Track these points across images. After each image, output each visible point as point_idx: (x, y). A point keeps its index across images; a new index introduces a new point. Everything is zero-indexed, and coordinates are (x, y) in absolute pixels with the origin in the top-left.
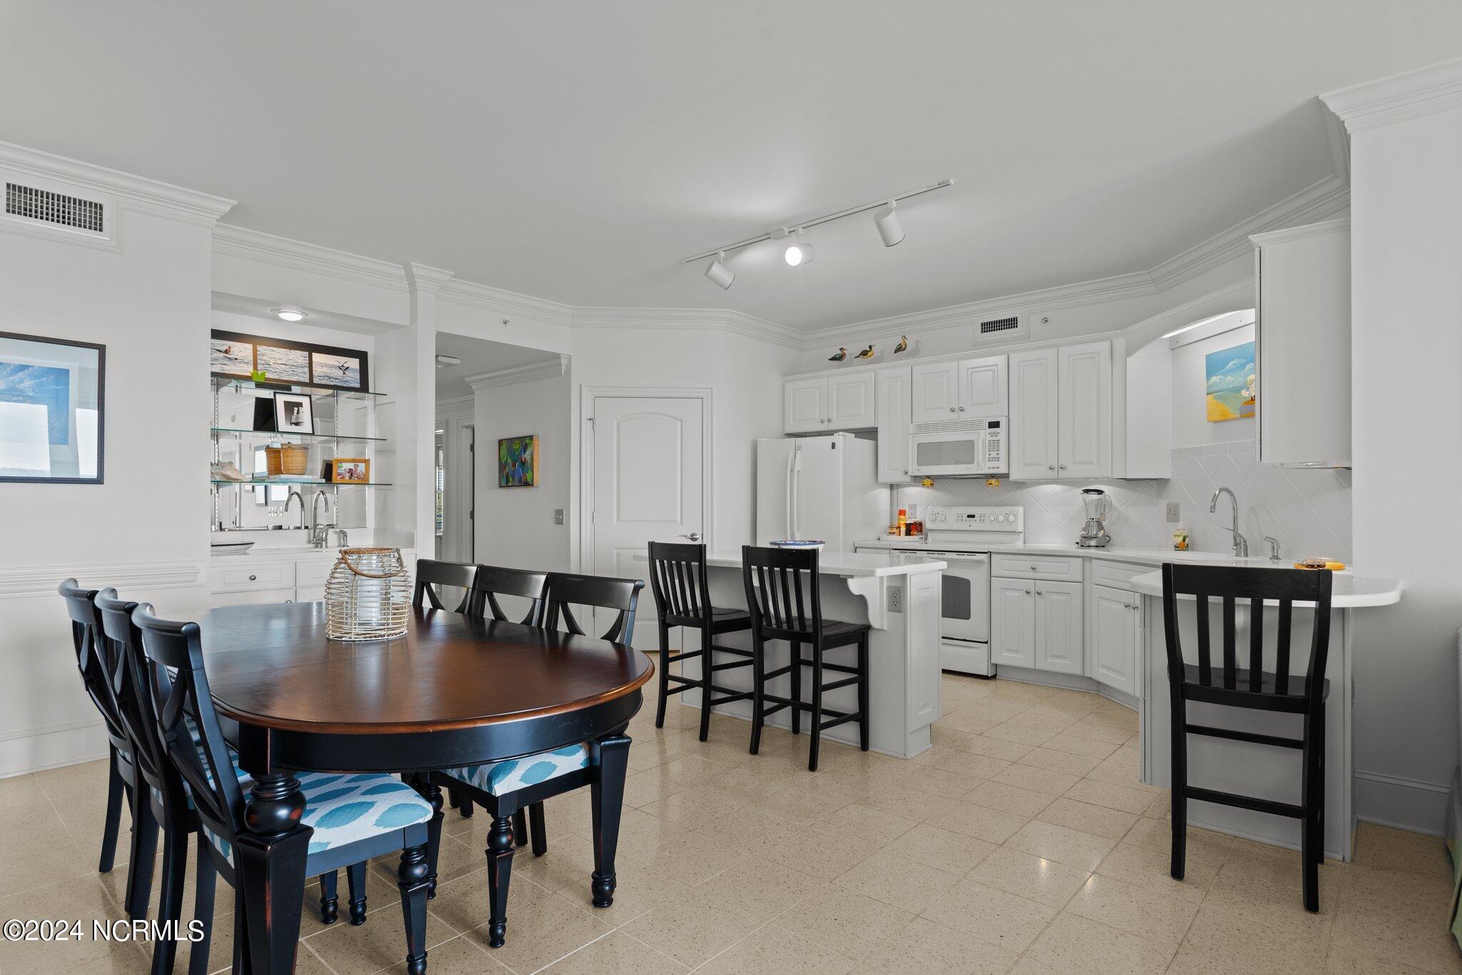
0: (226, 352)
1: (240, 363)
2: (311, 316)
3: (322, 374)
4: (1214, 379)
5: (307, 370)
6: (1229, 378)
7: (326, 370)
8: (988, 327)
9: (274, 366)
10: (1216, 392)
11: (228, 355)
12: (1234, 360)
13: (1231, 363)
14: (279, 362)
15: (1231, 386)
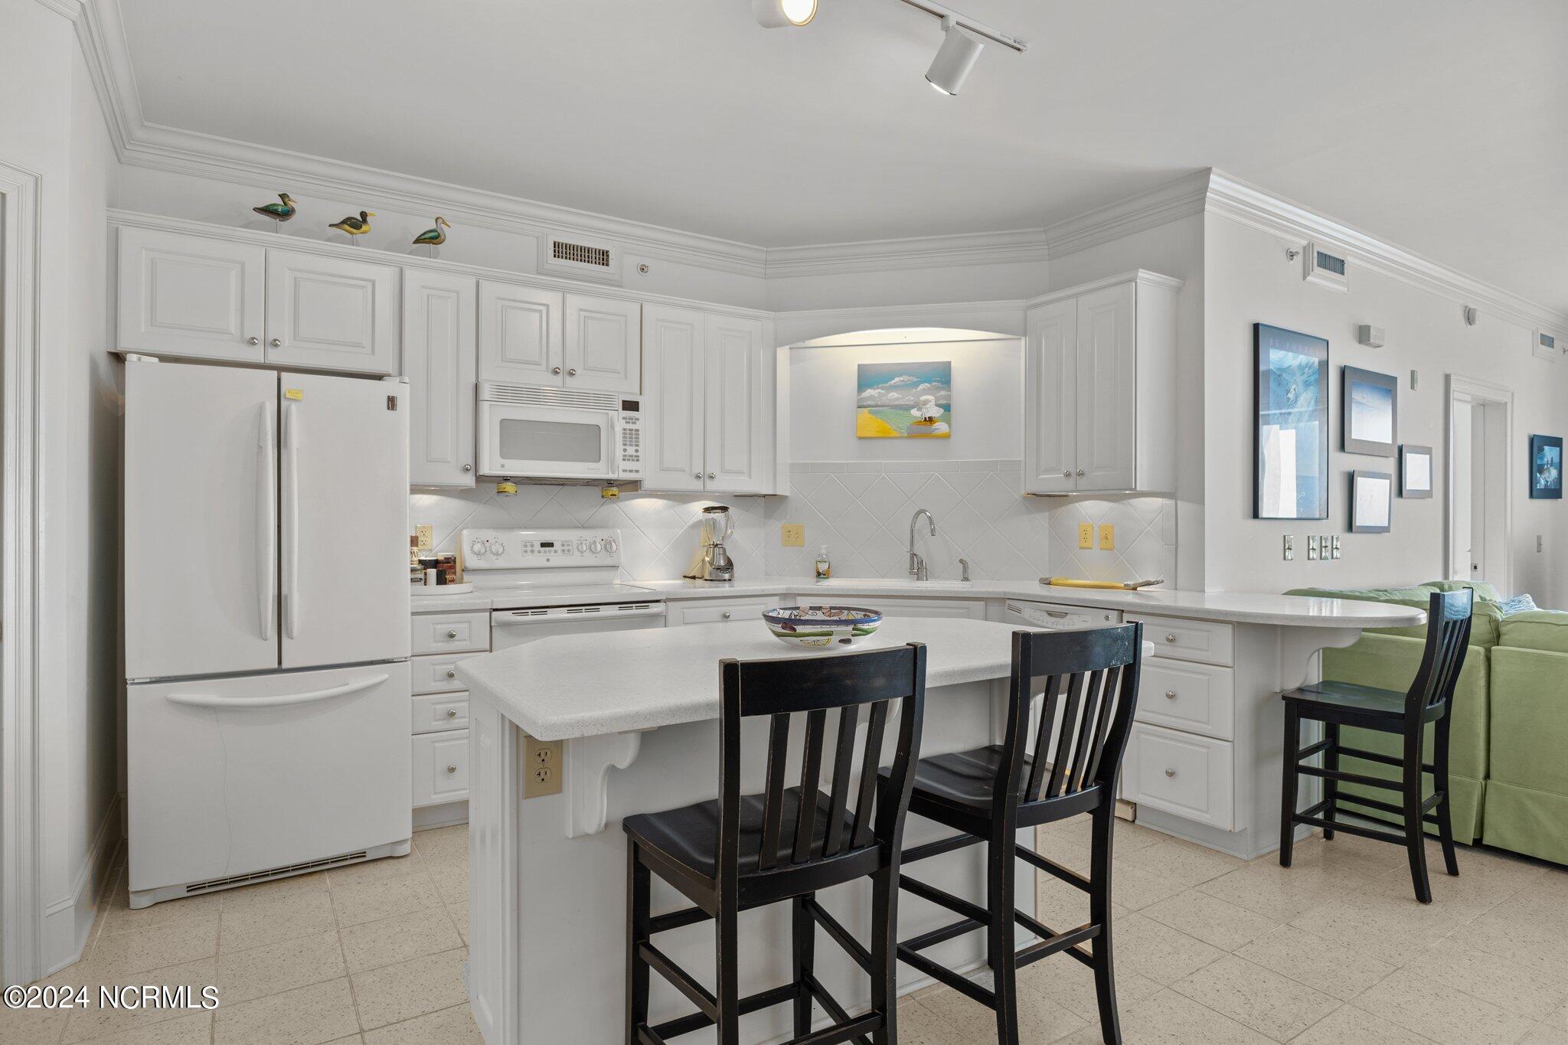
4: (869, 392)
6: (893, 395)
8: (562, 250)
10: (873, 406)
12: (901, 376)
13: (897, 379)
15: (897, 403)
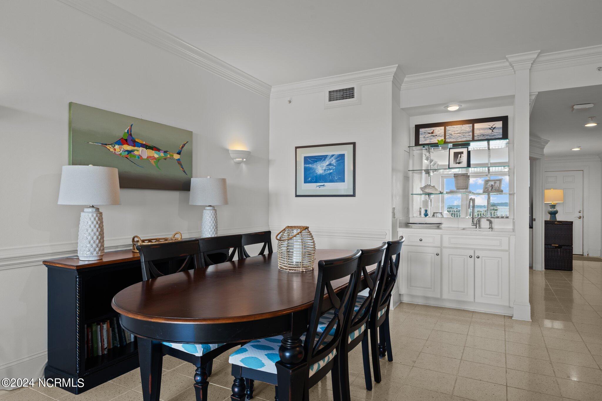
0: (432, 133)
1: (438, 137)
2: (463, 106)
3: (480, 134)
5: (471, 134)
7: (482, 132)
9: (454, 135)
11: (433, 134)
14: (456, 132)
